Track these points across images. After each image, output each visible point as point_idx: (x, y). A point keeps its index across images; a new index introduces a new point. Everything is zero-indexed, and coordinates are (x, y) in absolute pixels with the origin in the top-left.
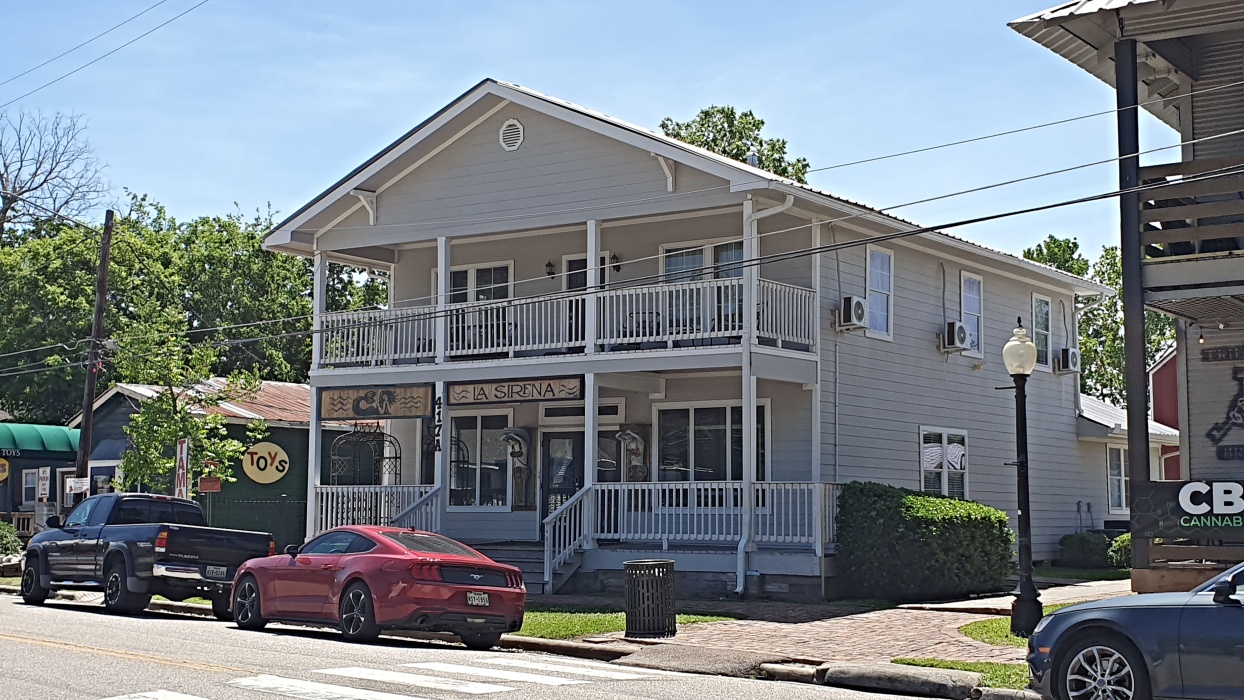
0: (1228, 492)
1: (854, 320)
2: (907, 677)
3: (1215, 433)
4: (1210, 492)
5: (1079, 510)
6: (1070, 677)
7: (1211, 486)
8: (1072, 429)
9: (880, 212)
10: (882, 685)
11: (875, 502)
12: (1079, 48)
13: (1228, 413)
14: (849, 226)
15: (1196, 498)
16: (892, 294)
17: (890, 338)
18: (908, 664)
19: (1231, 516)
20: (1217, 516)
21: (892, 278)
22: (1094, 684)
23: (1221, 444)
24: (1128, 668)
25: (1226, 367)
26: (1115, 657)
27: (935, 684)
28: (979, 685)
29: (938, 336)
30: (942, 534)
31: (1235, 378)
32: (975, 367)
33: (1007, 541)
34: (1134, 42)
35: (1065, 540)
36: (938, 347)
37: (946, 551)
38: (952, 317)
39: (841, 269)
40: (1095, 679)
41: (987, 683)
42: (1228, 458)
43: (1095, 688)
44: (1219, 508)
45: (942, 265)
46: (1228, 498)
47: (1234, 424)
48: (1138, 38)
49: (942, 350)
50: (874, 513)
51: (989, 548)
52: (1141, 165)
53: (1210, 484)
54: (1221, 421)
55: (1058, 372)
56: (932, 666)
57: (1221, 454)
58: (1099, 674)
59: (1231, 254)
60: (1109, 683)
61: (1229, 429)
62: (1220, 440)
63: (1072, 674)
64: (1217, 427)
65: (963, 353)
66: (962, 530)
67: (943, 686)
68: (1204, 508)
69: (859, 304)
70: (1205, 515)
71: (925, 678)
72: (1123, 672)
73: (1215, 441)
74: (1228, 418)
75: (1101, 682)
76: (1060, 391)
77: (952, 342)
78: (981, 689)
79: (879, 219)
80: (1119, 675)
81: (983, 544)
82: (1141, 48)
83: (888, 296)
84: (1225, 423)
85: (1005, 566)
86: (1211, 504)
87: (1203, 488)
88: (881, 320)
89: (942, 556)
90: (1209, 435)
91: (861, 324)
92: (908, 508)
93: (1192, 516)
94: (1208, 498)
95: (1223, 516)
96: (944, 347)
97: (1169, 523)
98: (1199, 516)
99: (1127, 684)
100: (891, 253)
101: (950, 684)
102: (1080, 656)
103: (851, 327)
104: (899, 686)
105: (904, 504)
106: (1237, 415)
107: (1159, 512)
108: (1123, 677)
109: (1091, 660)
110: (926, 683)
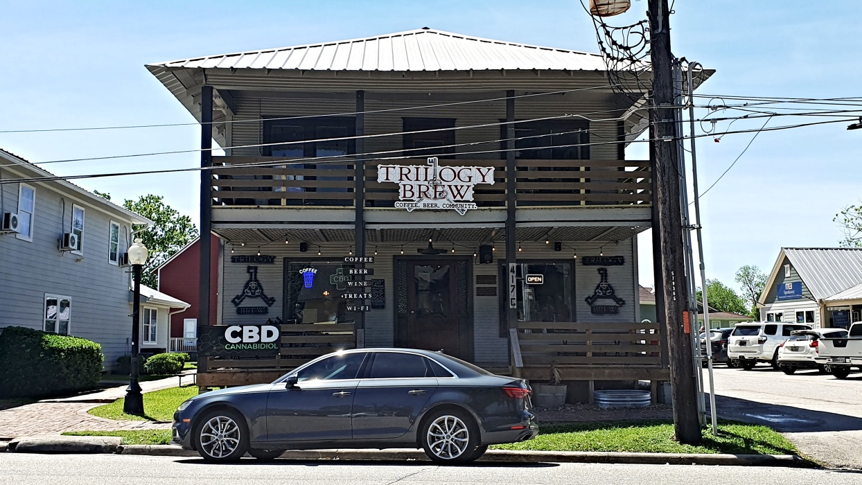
0: (251, 331)
1: (11, 228)
2: (75, 443)
3: (236, 300)
4: (242, 331)
5: (127, 343)
6: (202, 435)
7: (242, 328)
8: (127, 298)
9: (32, 164)
10: (57, 449)
11: (25, 339)
12: (178, 86)
13: (244, 290)
14: (12, 171)
15: (234, 334)
16: (33, 214)
17: (31, 240)
18: (73, 435)
19: (252, 343)
20: (244, 344)
21: (34, 204)
22: (216, 438)
23: (239, 306)
24: (237, 427)
25: (243, 267)
26: (229, 422)
27: (93, 446)
28: (121, 444)
29: (58, 240)
30: (67, 357)
31: (248, 272)
32: (77, 260)
33: (100, 360)
34: (212, 88)
35: (119, 360)
36: (58, 247)
37: (67, 367)
38: (67, 230)
39: (4, 195)
40: (217, 435)
41: (126, 442)
42: (243, 314)
43: (217, 440)
44: (246, 340)
45: (63, 199)
46: (251, 334)
47: (246, 296)
48: (214, 86)
49: (61, 249)
50: (24, 346)
51: (90, 365)
52: (213, 155)
53: (242, 327)
54: (240, 294)
55: (121, 266)
56: (88, 435)
57: (239, 311)
58: (219, 431)
59: (258, 207)
60: (225, 436)
61: (244, 298)
62: (239, 304)
63: (203, 433)
64: (238, 297)
65: (72, 252)
66: (78, 354)
67: (99, 447)
68: (238, 340)
69: (15, 218)
70: (238, 343)
71: (87, 442)
72: (234, 430)
73: (236, 304)
74: (244, 292)
75: (221, 436)
76: (122, 276)
77: (67, 245)
78: (123, 446)
79: (31, 168)
80: (231, 432)
81: (88, 362)
82: (215, 92)
83: (31, 215)
84: (242, 295)
85: (98, 375)
86: (242, 337)
87: (238, 329)
88: (26, 230)
89: (66, 370)
90: (233, 301)
91: (15, 230)
92: (47, 342)
93: (231, 344)
94: (240, 334)
95: (248, 344)
96: (62, 248)
97: (219, 348)
98: (235, 344)
99: (235, 436)
100: (34, 189)
101: (103, 445)
102: (209, 422)
103: (8, 232)
104: (71, 449)
105: (44, 340)
106: (248, 291)
107: (214, 342)
108: (233, 433)
109: (215, 424)
110: (88, 446)
